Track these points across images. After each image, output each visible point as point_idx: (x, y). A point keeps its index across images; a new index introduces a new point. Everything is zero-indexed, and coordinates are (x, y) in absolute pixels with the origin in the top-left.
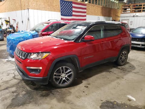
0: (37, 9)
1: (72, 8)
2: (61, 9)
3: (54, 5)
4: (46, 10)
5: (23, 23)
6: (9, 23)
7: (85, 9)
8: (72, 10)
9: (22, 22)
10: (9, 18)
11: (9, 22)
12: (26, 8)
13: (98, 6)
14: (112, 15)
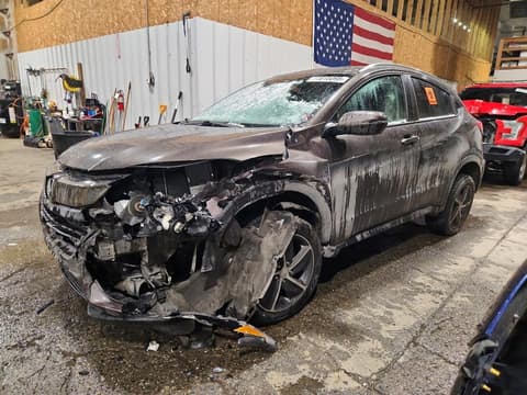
0: (228, 24)
1: (351, 33)
2: (317, 34)
3: (293, 11)
4: (262, 32)
5: (155, 88)
6: (78, 89)
7: (389, 41)
8: (350, 42)
9: (152, 83)
10: (80, 66)
11: (80, 84)
12: (173, 16)
13: (427, 35)
14: (459, 76)
